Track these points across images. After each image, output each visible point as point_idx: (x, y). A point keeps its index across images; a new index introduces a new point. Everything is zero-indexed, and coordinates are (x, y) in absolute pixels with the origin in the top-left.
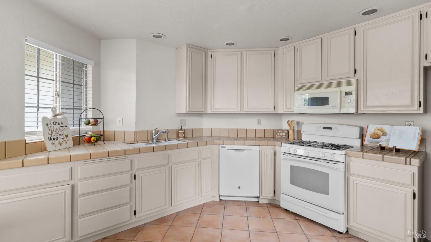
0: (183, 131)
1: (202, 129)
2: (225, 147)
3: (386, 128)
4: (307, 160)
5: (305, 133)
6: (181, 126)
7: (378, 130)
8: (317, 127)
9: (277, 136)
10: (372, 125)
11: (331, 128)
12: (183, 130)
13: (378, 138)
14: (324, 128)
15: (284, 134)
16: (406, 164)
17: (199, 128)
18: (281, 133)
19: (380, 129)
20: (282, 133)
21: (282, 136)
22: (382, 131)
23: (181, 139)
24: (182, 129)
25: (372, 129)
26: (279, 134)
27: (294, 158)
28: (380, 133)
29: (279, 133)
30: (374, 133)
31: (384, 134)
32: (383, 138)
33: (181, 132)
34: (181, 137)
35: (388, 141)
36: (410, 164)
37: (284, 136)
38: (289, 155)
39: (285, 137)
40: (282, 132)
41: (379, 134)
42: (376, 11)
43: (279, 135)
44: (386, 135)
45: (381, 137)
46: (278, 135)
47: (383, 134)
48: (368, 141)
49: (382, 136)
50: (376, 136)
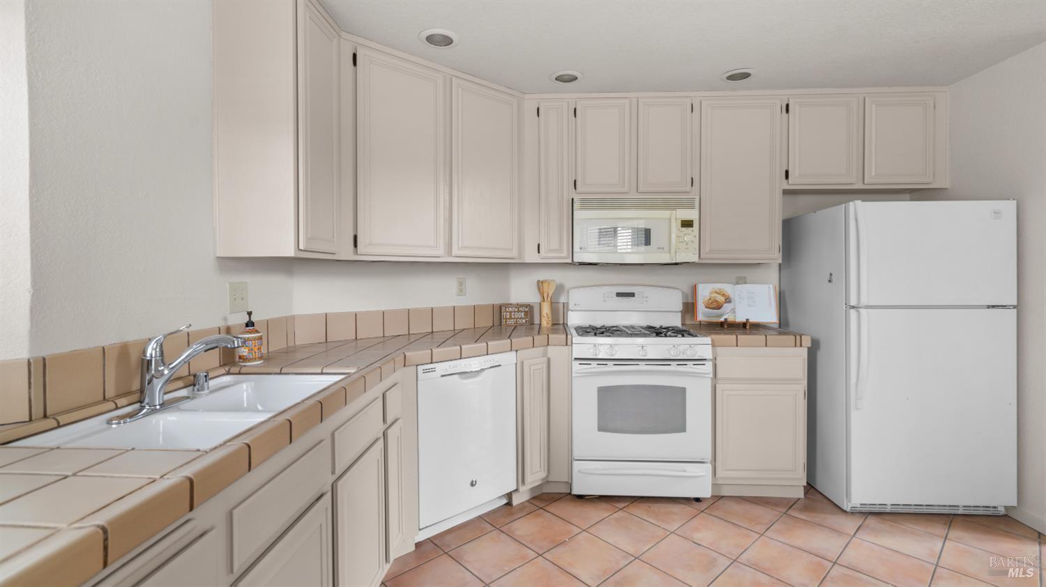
0: (257, 332)
1: (293, 317)
2: (433, 370)
3: (728, 288)
4: (643, 366)
5: (579, 309)
6: (250, 314)
7: (716, 292)
8: (604, 294)
9: (506, 321)
10: (704, 285)
11: (632, 295)
12: (256, 327)
13: (719, 307)
14: (619, 295)
15: (523, 314)
16: (796, 346)
17: (283, 317)
18: (515, 312)
19: (718, 291)
20: (518, 311)
21: (516, 322)
22: (723, 295)
23: (257, 366)
24: (250, 324)
25: (705, 292)
26: (511, 315)
27: (611, 367)
28: (721, 299)
29: (510, 312)
30: (710, 299)
31: (728, 300)
32: (727, 307)
33: (255, 339)
34: (255, 359)
35: (733, 311)
36: (801, 346)
37: (523, 318)
38: (594, 363)
39: (524, 321)
40: (516, 310)
41: (718, 300)
42: (748, 77)
43: (511, 318)
44: (730, 302)
45: (723, 307)
46: (506, 319)
47: (726, 300)
48: (705, 315)
49: (725, 303)
50: (715, 305)
